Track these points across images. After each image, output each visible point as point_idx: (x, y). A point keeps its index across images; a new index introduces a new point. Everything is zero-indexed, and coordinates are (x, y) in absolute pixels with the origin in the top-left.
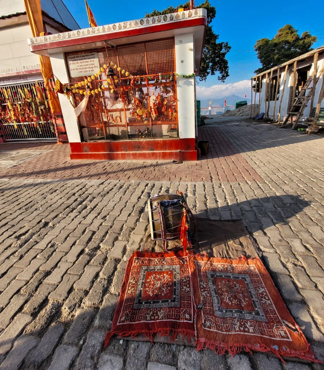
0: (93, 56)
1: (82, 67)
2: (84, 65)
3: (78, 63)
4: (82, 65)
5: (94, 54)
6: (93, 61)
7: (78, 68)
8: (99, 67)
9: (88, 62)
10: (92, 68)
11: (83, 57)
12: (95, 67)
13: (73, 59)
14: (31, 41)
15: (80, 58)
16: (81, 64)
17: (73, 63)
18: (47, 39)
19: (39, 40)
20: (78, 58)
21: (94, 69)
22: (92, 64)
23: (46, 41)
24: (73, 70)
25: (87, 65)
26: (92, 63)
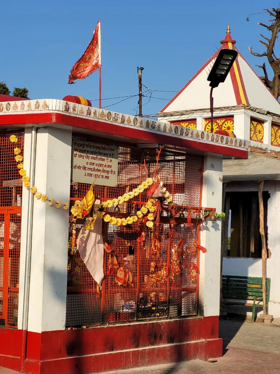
0: (111, 152)
1: (92, 167)
2: (97, 165)
3: (88, 157)
4: (94, 164)
5: (113, 150)
6: (111, 161)
7: (87, 166)
8: (117, 173)
9: (104, 160)
10: (108, 172)
11: (98, 150)
12: (112, 171)
13: (81, 148)
14: (66, 107)
15: (93, 150)
16: (93, 161)
17: (80, 156)
18: (90, 113)
19: (80, 109)
20: (88, 149)
21: (110, 175)
22: (109, 166)
23: (88, 116)
24: (79, 167)
25: (101, 165)
26: (110, 164)
